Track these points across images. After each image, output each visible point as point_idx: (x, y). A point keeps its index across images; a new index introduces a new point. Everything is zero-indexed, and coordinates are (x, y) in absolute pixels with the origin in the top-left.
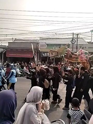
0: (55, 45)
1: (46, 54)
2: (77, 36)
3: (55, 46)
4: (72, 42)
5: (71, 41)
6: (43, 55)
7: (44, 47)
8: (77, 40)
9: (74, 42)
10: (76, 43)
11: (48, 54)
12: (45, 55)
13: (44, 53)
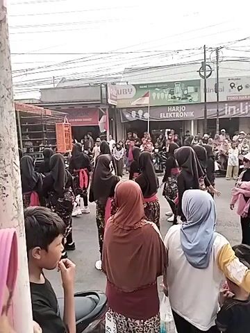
0: (158, 86)
1: (134, 113)
2: (217, 54)
3: (159, 88)
4: (203, 74)
5: (199, 71)
6: (127, 116)
7: (128, 96)
8: (216, 66)
9: (208, 73)
10: (214, 76)
11: (140, 112)
12: (132, 116)
13: (129, 109)
